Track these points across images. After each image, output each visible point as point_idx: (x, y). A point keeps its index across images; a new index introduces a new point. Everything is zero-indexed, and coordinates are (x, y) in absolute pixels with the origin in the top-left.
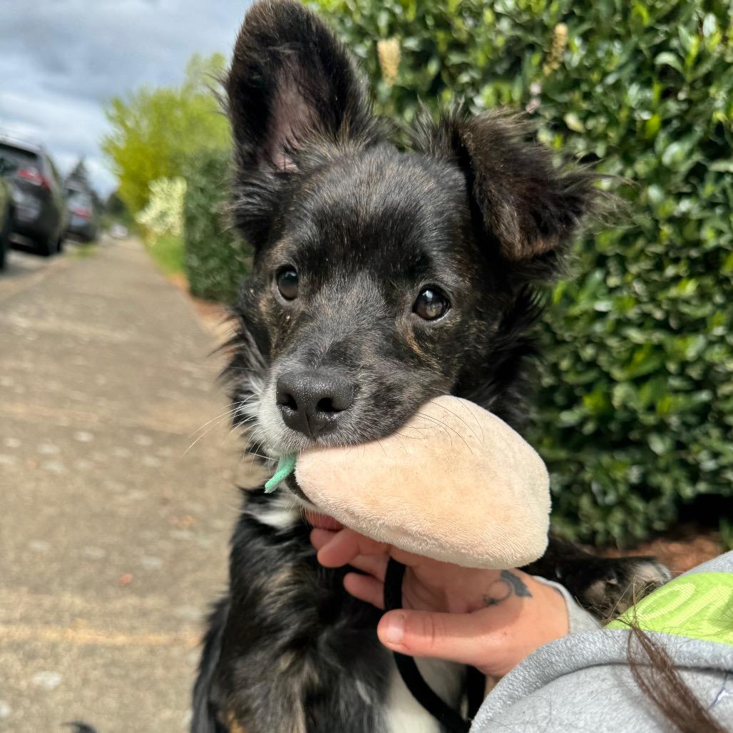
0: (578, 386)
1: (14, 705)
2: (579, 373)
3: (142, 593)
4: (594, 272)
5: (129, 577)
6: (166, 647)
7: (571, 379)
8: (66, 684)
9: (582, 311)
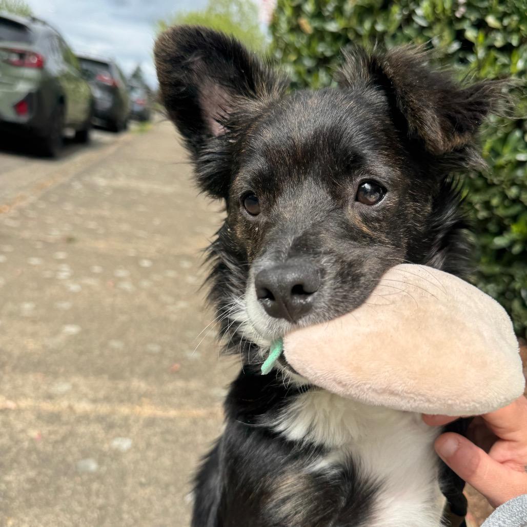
0: (507, 217)
1: (100, 462)
2: (506, 207)
3: (187, 378)
4: (515, 131)
5: (177, 366)
6: (204, 419)
7: (501, 212)
8: (135, 447)
9: (506, 162)
